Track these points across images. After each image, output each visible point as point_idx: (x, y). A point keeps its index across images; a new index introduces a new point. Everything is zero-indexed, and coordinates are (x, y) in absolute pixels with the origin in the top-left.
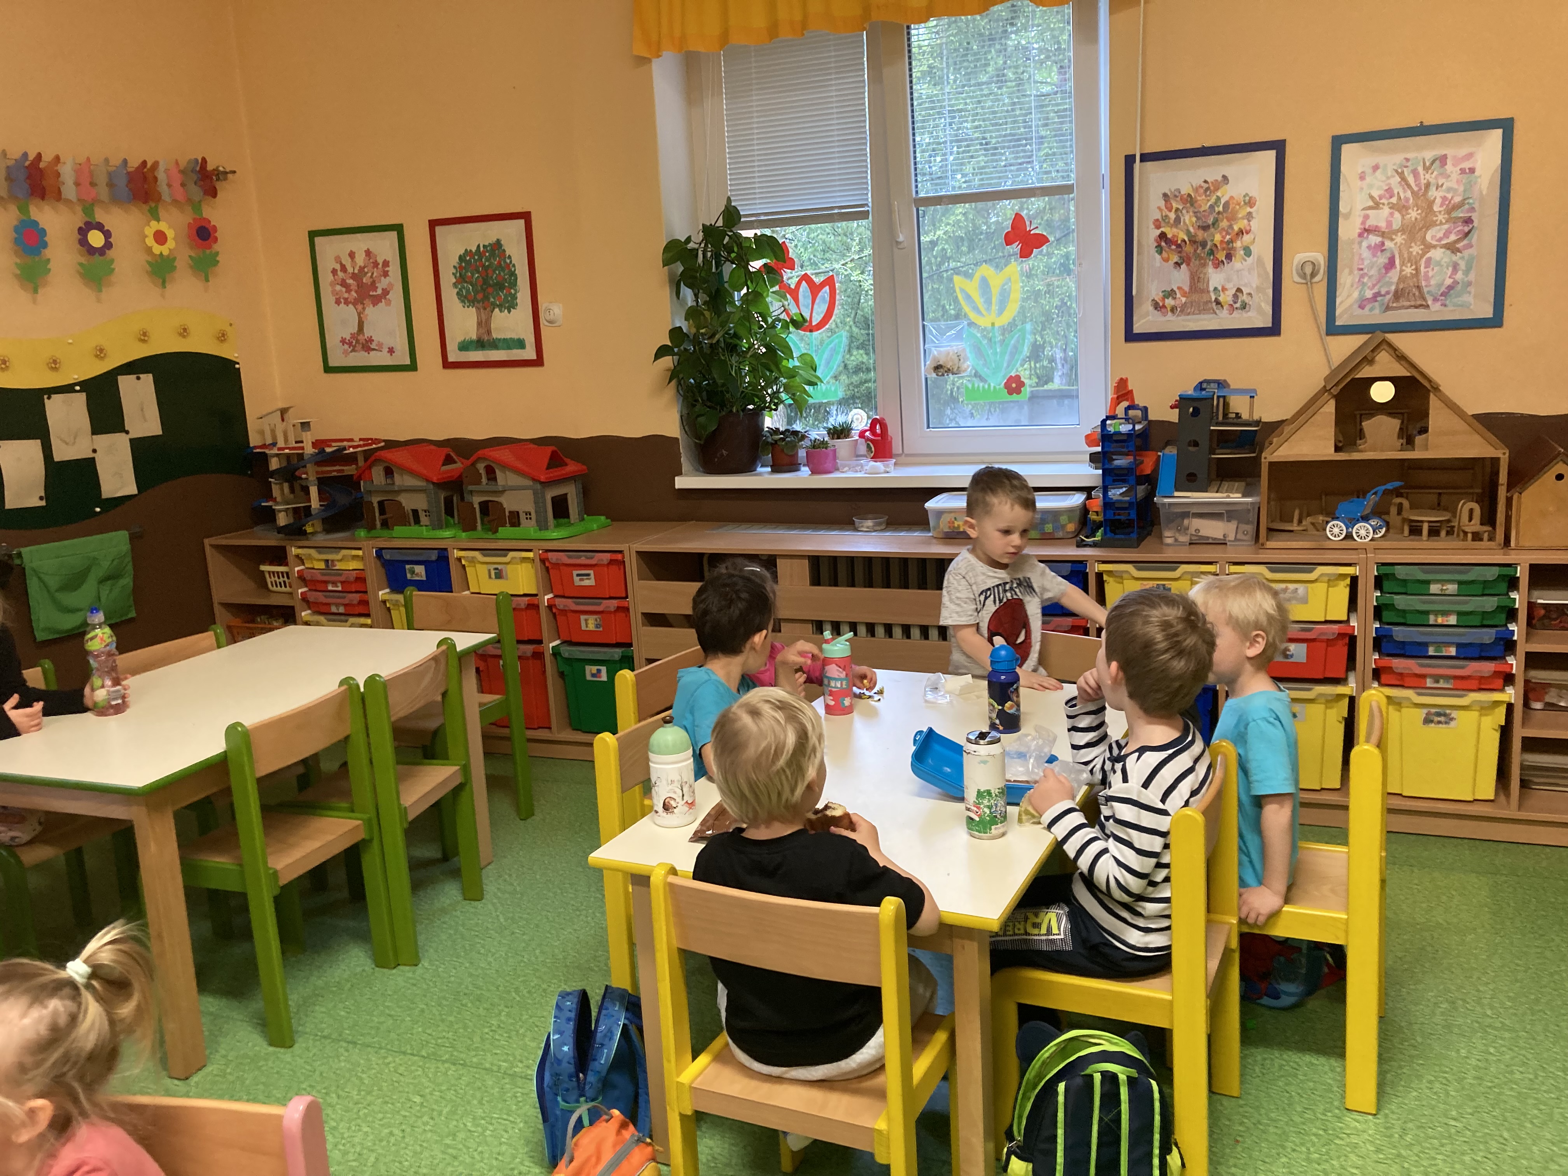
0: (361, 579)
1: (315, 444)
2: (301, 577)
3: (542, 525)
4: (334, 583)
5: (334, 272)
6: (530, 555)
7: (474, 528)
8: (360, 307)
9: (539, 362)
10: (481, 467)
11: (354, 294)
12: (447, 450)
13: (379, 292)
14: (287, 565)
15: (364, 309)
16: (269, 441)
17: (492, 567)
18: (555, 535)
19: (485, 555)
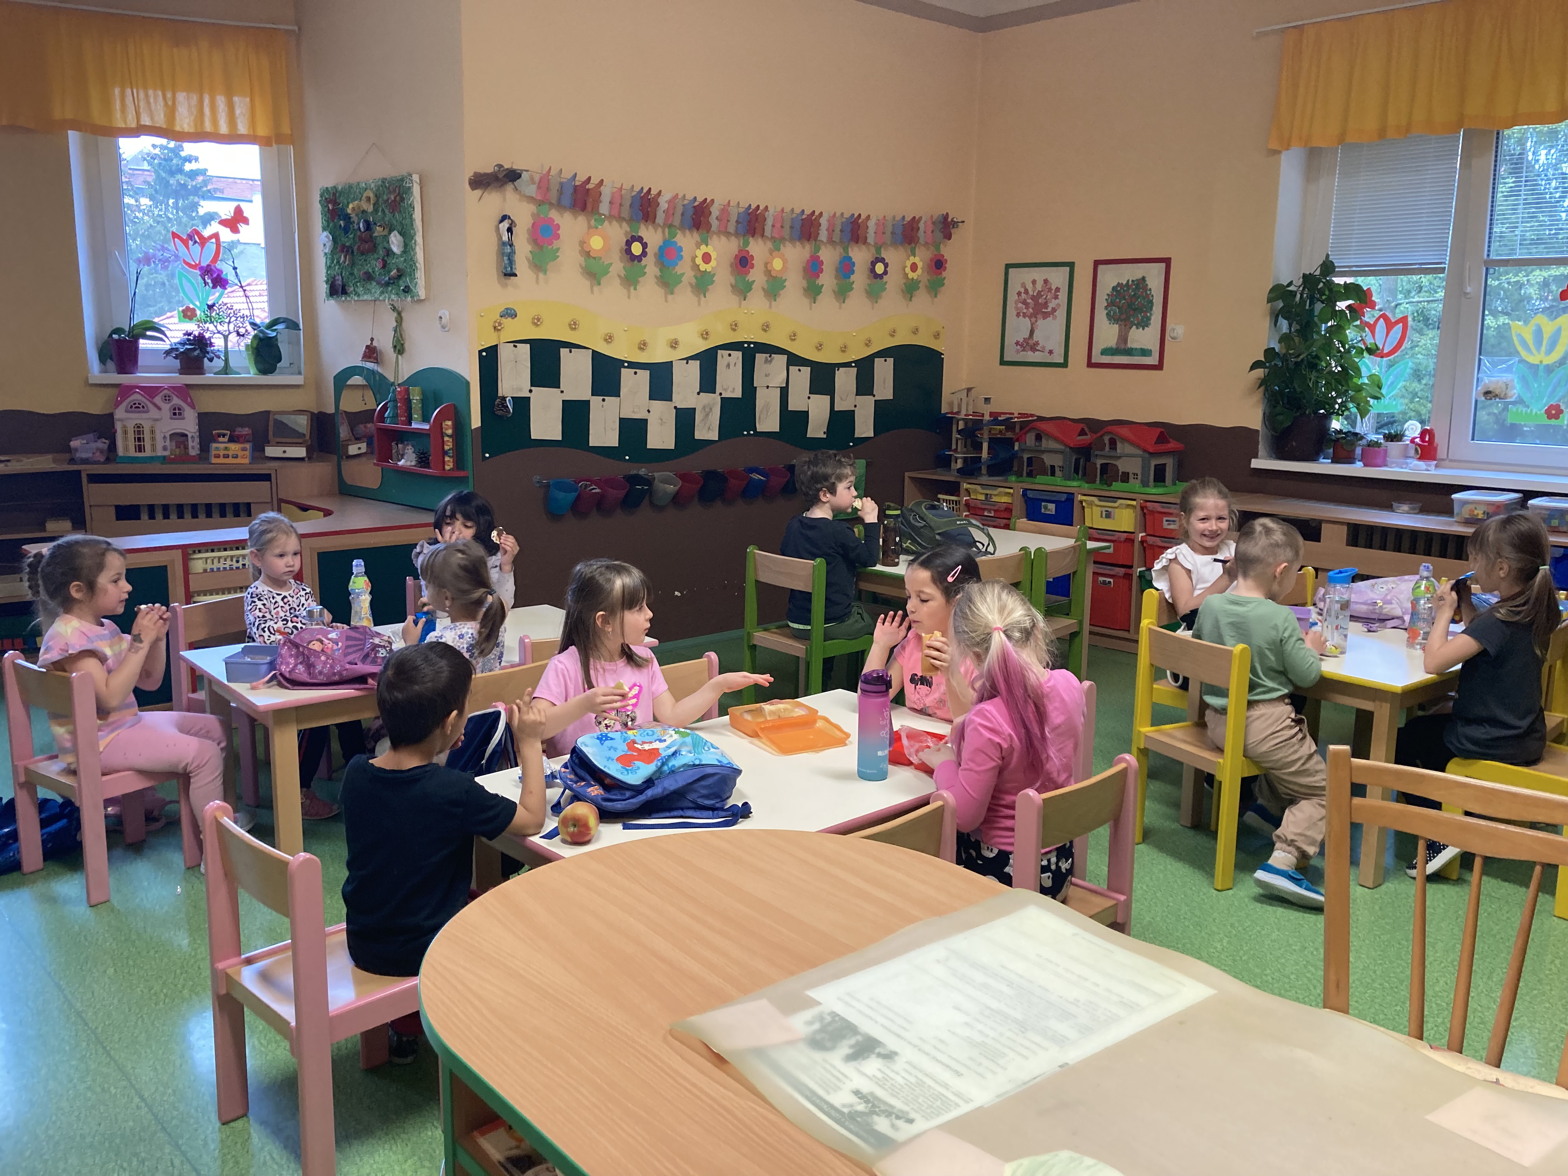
0: (1008, 510)
1: (991, 414)
2: (967, 505)
3: (1145, 484)
4: (989, 511)
5: (1019, 294)
6: (1134, 503)
7: (1094, 482)
8: (1033, 320)
9: (1159, 367)
10: (1106, 439)
11: (1031, 310)
12: (1082, 426)
13: (1049, 309)
14: (958, 496)
15: (1036, 321)
16: (955, 410)
17: (1104, 509)
18: (1154, 491)
19: (1100, 501)
